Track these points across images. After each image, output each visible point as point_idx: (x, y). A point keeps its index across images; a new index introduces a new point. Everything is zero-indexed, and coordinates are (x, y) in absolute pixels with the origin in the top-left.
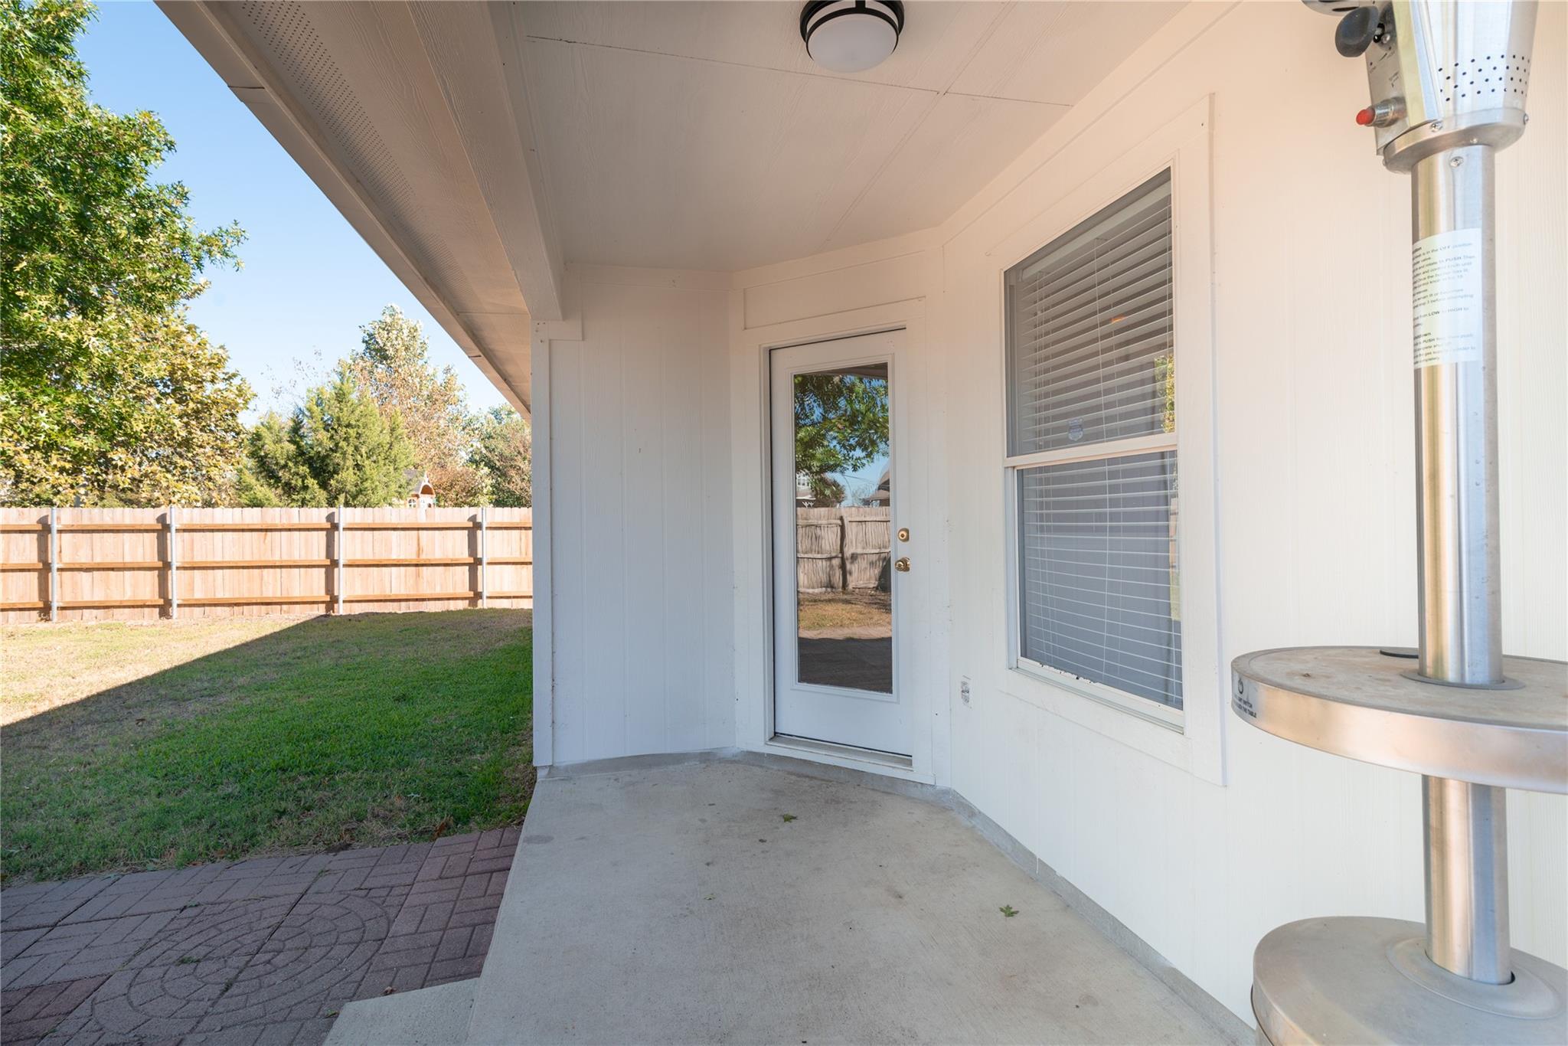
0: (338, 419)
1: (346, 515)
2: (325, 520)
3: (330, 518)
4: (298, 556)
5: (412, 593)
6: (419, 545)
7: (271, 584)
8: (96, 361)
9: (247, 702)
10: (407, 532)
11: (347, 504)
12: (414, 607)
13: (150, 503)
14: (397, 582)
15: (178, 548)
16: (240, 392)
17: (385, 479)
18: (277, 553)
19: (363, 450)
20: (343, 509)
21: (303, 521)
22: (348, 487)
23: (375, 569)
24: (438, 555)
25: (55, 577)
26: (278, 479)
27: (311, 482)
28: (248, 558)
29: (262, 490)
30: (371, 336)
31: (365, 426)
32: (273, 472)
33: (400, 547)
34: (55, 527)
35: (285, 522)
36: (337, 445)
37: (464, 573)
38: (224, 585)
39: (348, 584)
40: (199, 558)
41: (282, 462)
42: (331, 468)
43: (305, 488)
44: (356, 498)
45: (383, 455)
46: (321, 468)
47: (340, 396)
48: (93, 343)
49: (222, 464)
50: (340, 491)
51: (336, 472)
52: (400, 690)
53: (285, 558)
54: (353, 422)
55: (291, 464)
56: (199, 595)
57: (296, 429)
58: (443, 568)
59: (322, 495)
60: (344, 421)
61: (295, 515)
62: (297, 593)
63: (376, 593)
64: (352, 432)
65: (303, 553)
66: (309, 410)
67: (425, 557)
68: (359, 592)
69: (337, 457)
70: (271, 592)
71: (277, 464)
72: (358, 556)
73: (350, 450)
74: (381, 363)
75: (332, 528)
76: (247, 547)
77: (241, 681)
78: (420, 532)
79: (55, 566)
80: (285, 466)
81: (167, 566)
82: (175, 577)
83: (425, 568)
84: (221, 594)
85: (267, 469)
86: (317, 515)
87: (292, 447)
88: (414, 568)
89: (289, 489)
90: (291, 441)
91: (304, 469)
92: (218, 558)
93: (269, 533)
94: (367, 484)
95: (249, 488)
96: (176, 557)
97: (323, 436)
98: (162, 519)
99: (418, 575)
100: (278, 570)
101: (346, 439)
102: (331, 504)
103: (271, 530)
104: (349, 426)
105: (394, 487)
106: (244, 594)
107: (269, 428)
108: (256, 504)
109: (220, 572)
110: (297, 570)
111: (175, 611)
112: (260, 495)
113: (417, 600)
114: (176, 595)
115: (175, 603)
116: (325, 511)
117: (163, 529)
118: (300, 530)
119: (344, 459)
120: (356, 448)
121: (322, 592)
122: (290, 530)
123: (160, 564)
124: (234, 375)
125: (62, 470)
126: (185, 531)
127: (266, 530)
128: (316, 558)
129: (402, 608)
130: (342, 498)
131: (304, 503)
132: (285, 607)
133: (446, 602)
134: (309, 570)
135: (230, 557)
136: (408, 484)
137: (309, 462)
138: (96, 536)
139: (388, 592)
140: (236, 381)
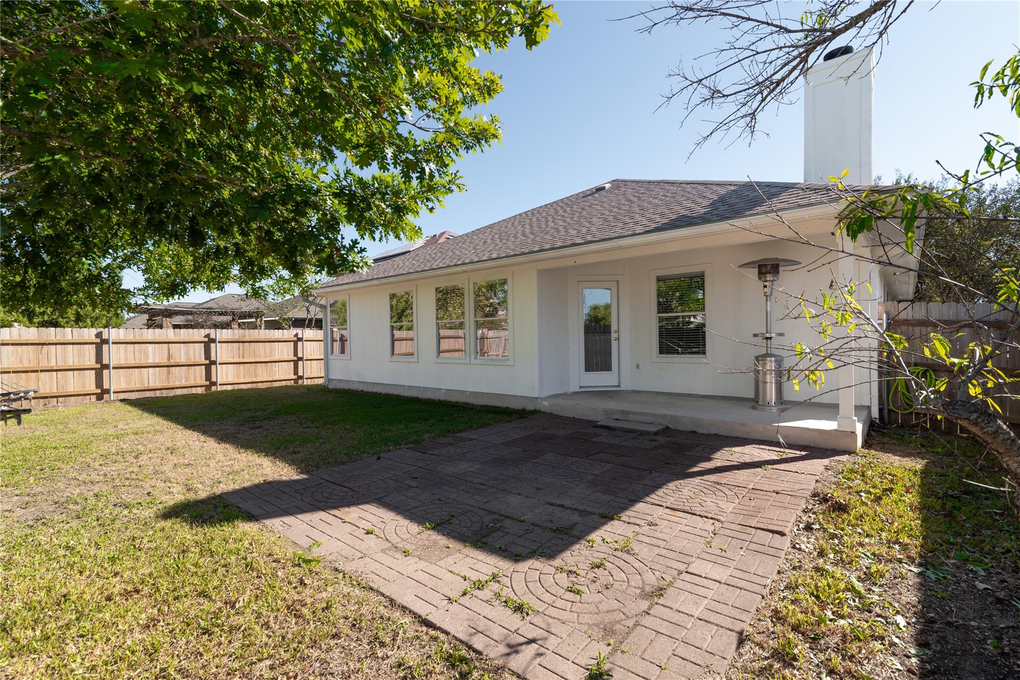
1: (114, 334)
2: (93, 337)
5: (164, 384)
6: (169, 353)
10: (160, 345)
14: (153, 378)
18: (54, 360)
20: (111, 329)
21: (76, 337)
24: (183, 360)
33: (155, 354)
37: (202, 371)
39: (115, 381)
53: (59, 364)
58: (187, 367)
63: (137, 385)
65: (76, 360)
67: (172, 361)
72: (123, 362)
75: (101, 343)
78: (170, 345)
83: (174, 368)
86: (88, 334)
88: (166, 368)
93: (45, 347)
99: (169, 373)
100: (54, 373)
103: (47, 344)
116: (94, 331)
118: (73, 344)
121: (93, 387)
122: (64, 344)
127: (43, 344)
128: (87, 363)
133: (190, 389)
134: (81, 372)
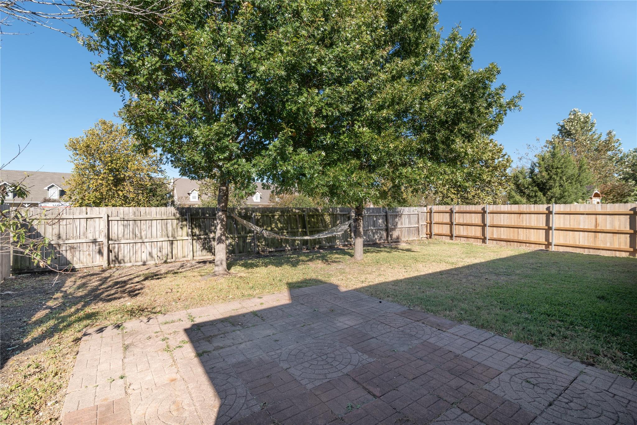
0: (552, 166)
1: (556, 208)
2: (545, 210)
3: (548, 209)
4: (533, 224)
5: (592, 245)
6: (596, 222)
7: (522, 235)
8: (470, 156)
9: (523, 281)
10: (590, 216)
11: (556, 203)
12: (592, 252)
13: (478, 203)
14: (583, 239)
15: (489, 219)
16: (508, 161)
17: (575, 191)
18: (525, 223)
19: (564, 178)
20: (554, 205)
21: (536, 210)
22: (556, 195)
23: (571, 232)
25: (454, 226)
26: (524, 193)
27: (540, 194)
28: (513, 224)
29: (518, 197)
30: (562, 126)
31: (566, 167)
32: (522, 190)
33: (586, 222)
34: (454, 211)
35: (528, 210)
36: (551, 177)
37: (626, 238)
38: (504, 234)
39: (557, 238)
40: (495, 223)
41: (526, 186)
42: (548, 187)
43: (536, 196)
44: (561, 199)
45: (575, 179)
46: (543, 187)
47: (554, 155)
48: (470, 151)
49: (501, 189)
50: (552, 197)
51: (550, 189)
52: (600, 294)
53: (528, 225)
54: (559, 166)
55: (530, 187)
56: (495, 236)
57: (532, 172)
58: (612, 234)
59: (544, 199)
60: (555, 166)
61: (533, 208)
62: (533, 239)
63: (571, 243)
64: (559, 171)
65: (536, 223)
66: (539, 164)
67: (599, 228)
68: (562, 242)
69: (551, 182)
70: (522, 238)
71: (524, 187)
72: (562, 226)
73: (558, 179)
74: (568, 138)
75: (549, 213)
76: (512, 220)
77: (518, 272)
78: (598, 216)
79: (454, 223)
80: (528, 188)
81: (485, 225)
82: (488, 229)
83: (600, 234)
84: (503, 237)
85: (520, 189)
86: (542, 208)
87: (530, 180)
88: (593, 233)
89: (529, 197)
90: (530, 177)
91: (536, 188)
92: (502, 223)
93: (521, 215)
94: (566, 194)
95: (513, 197)
96: (488, 222)
97: (544, 174)
98: (483, 209)
99: (596, 237)
100: (525, 230)
101: (557, 174)
102: (548, 203)
103: (522, 213)
104: (557, 168)
105: (580, 194)
106: (511, 237)
107: (521, 173)
108: (516, 203)
109: (503, 229)
110: (533, 230)
111: (487, 241)
112: (517, 200)
113: (594, 249)
114: (488, 236)
115: (488, 238)
116: (546, 206)
117: (484, 212)
118: (534, 213)
119: (555, 183)
120: (561, 178)
121: (544, 240)
122: (530, 213)
123: (483, 224)
124: (505, 155)
125: (454, 194)
126: (491, 213)
127: (520, 213)
128: (541, 225)
129: (586, 252)
130: (553, 200)
131: (535, 203)
132: (527, 245)
133: (614, 252)
134: (538, 230)
135: (506, 223)
136: (588, 192)
137: (538, 185)
138: (465, 214)
139: (577, 243)
140: (506, 157)
